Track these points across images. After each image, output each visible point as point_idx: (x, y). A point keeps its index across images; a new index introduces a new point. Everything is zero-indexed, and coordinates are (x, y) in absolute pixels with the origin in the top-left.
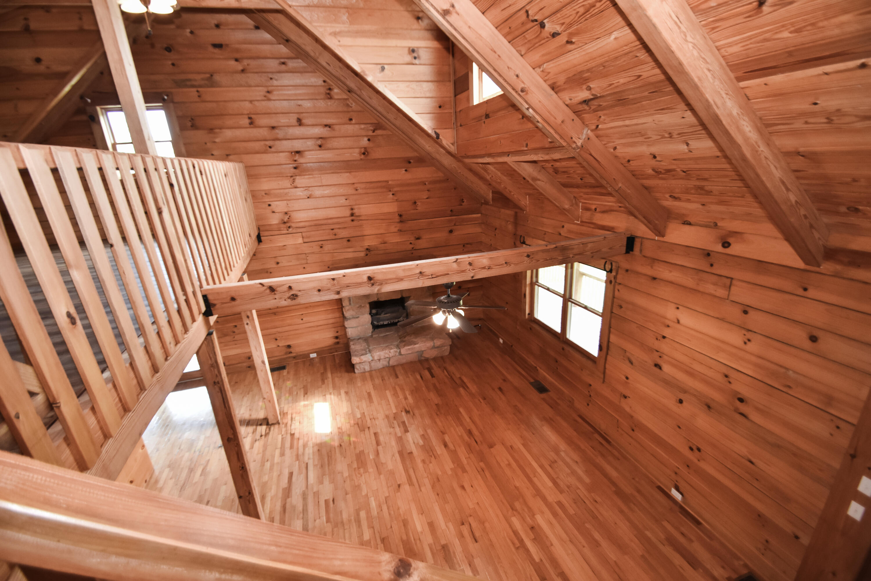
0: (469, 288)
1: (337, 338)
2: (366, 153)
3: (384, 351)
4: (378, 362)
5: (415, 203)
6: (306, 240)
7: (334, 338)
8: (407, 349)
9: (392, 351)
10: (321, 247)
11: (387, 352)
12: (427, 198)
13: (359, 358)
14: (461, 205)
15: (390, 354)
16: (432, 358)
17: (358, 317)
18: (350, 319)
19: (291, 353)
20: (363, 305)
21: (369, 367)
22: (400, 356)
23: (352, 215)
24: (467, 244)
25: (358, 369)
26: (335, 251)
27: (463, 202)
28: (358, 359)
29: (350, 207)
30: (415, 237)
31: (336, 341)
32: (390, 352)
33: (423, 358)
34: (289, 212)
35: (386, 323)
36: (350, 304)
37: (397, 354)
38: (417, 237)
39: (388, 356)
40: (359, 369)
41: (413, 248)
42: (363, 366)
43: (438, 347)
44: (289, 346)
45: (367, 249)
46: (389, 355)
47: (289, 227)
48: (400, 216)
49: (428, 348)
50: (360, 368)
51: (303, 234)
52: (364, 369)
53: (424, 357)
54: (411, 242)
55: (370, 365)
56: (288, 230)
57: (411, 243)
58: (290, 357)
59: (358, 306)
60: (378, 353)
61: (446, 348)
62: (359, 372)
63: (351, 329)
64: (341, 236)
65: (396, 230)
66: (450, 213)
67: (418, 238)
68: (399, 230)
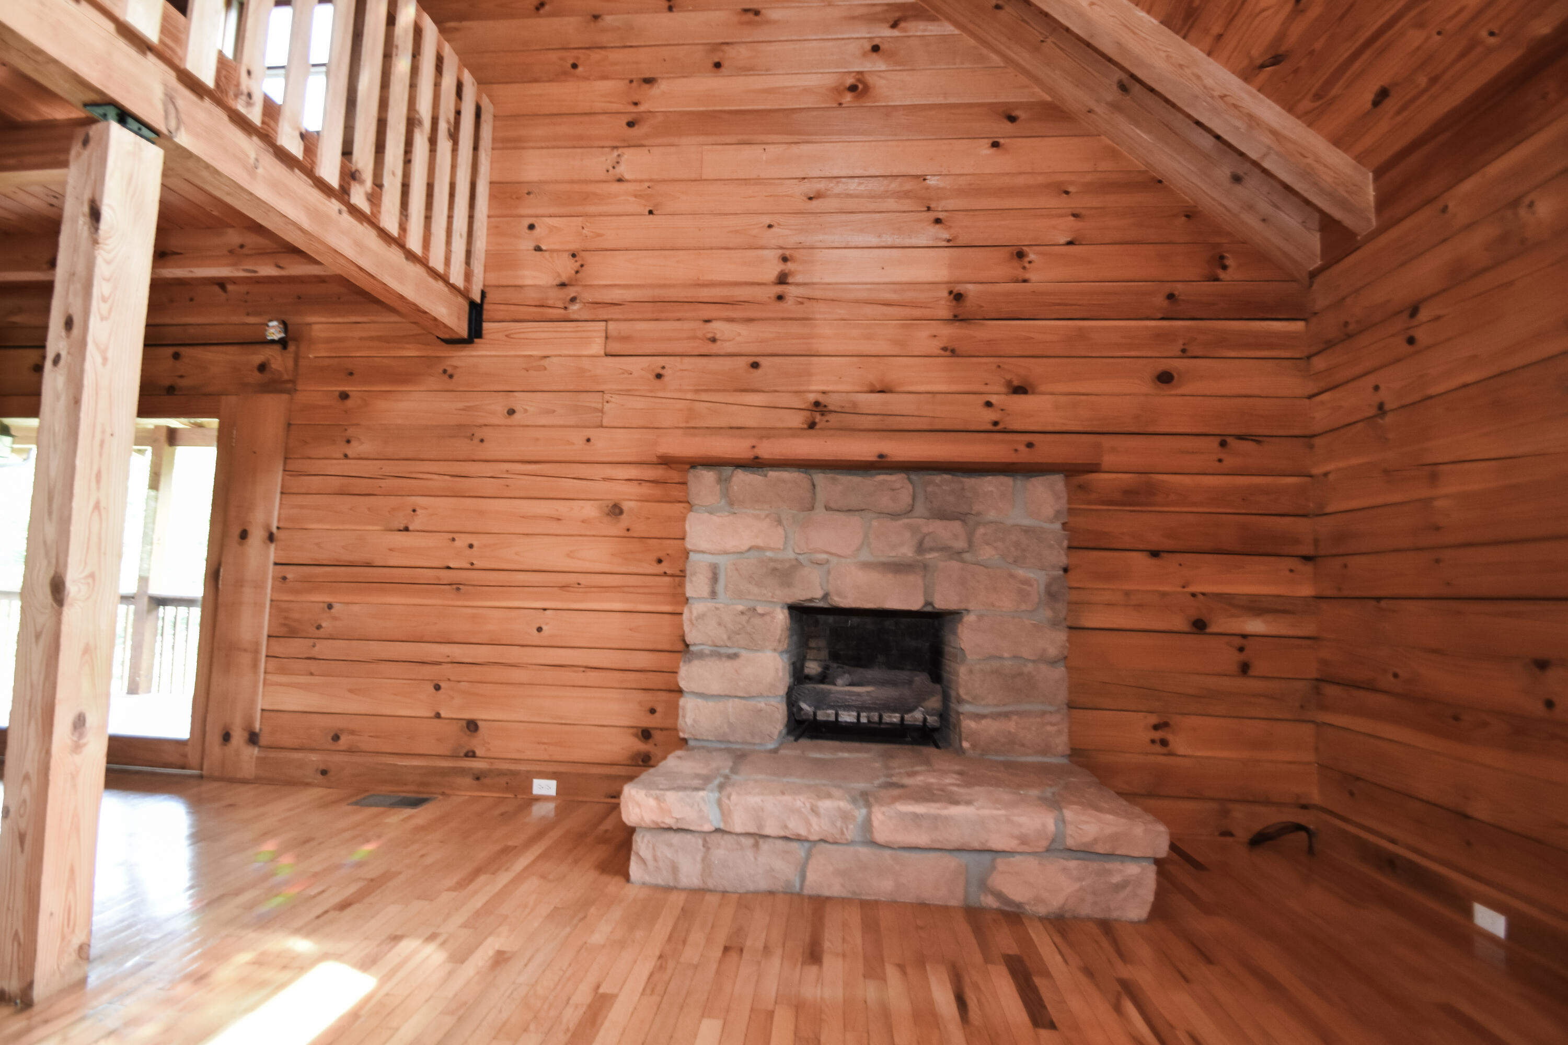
0: (1244, 636)
1: (646, 734)
2: (861, 86)
3: (787, 799)
4: (750, 854)
5: (1020, 255)
6: (615, 347)
7: (636, 735)
8: (903, 816)
9: (826, 805)
10: (659, 376)
11: (799, 804)
12: (1070, 243)
13: (657, 798)
14: (1217, 279)
15: (814, 820)
16: (1042, 910)
17: (734, 657)
18: (701, 656)
19: (471, 754)
20: (760, 610)
21: (699, 867)
22: (864, 851)
23: (782, 279)
24: (1240, 437)
25: (643, 861)
26: (704, 397)
27: (1225, 267)
28: (652, 802)
29: (780, 252)
30: (1009, 383)
31: (641, 746)
32: (814, 810)
33: (990, 901)
34: (583, 254)
35: (848, 717)
36: (713, 594)
37: (852, 832)
38: (1016, 383)
39: (803, 832)
40: (651, 863)
41: (996, 423)
42: (669, 853)
43: (1084, 853)
44: (472, 726)
45: (817, 404)
46: (808, 823)
47: (573, 300)
48: (958, 297)
49: (1023, 839)
50: (655, 859)
51: (612, 326)
52: (675, 869)
53: (999, 895)
54: (993, 399)
55: (704, 859)
56: (566, 308)
57: (989, 404)
58: (462, 772)
59: (740, 608)
60: (754, 800)
61: (1133, 869)
62: (647, 879)
63: (700, 702)
64: (729, 347)
65: (934, 346)
66: (1166, 303)
67: (1020, 390)
68: (945, 349)
